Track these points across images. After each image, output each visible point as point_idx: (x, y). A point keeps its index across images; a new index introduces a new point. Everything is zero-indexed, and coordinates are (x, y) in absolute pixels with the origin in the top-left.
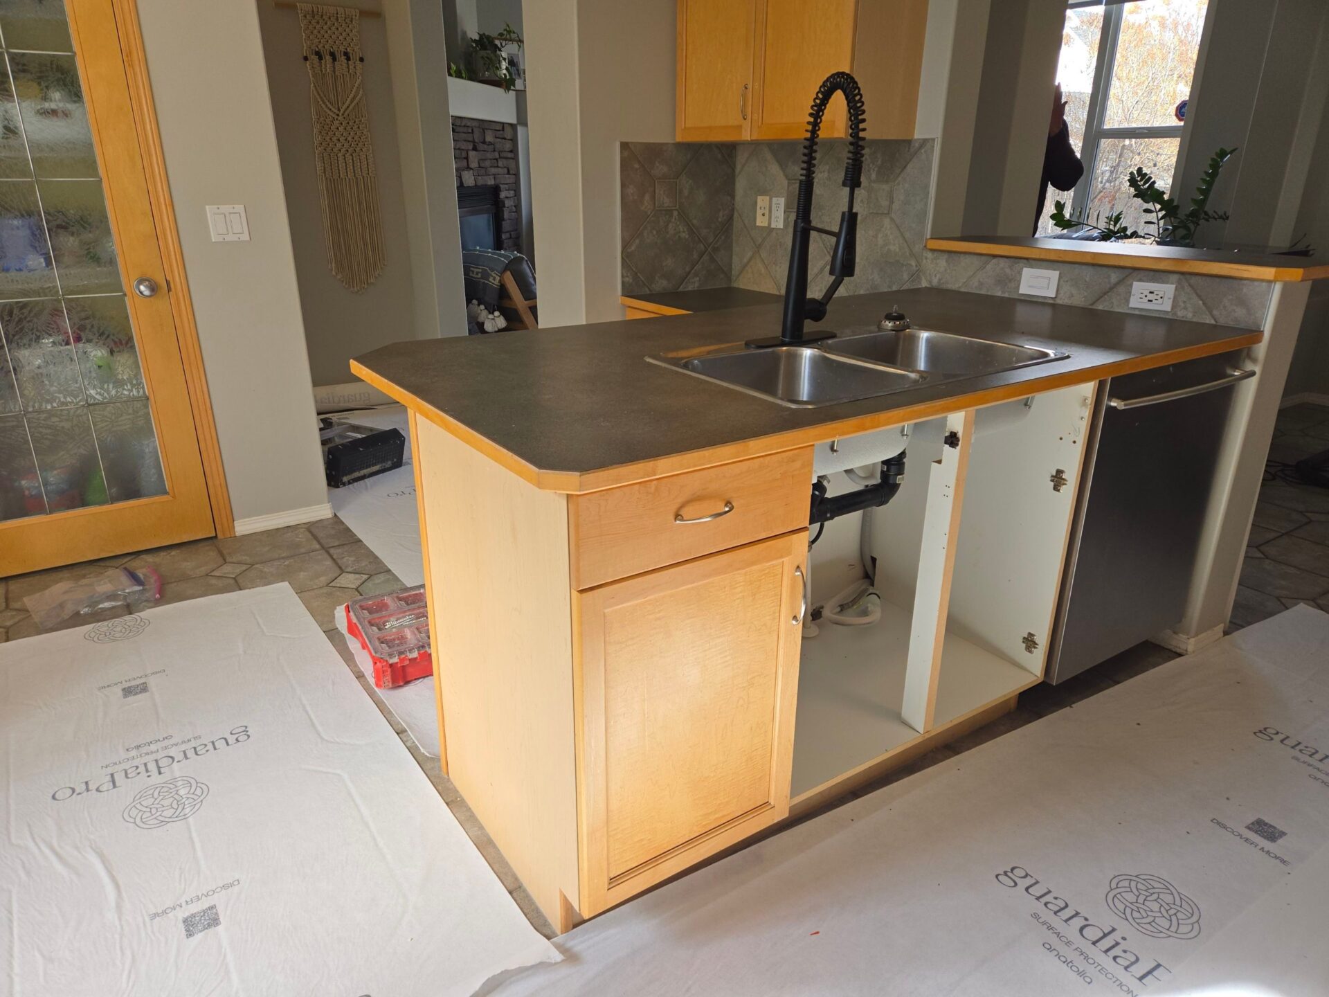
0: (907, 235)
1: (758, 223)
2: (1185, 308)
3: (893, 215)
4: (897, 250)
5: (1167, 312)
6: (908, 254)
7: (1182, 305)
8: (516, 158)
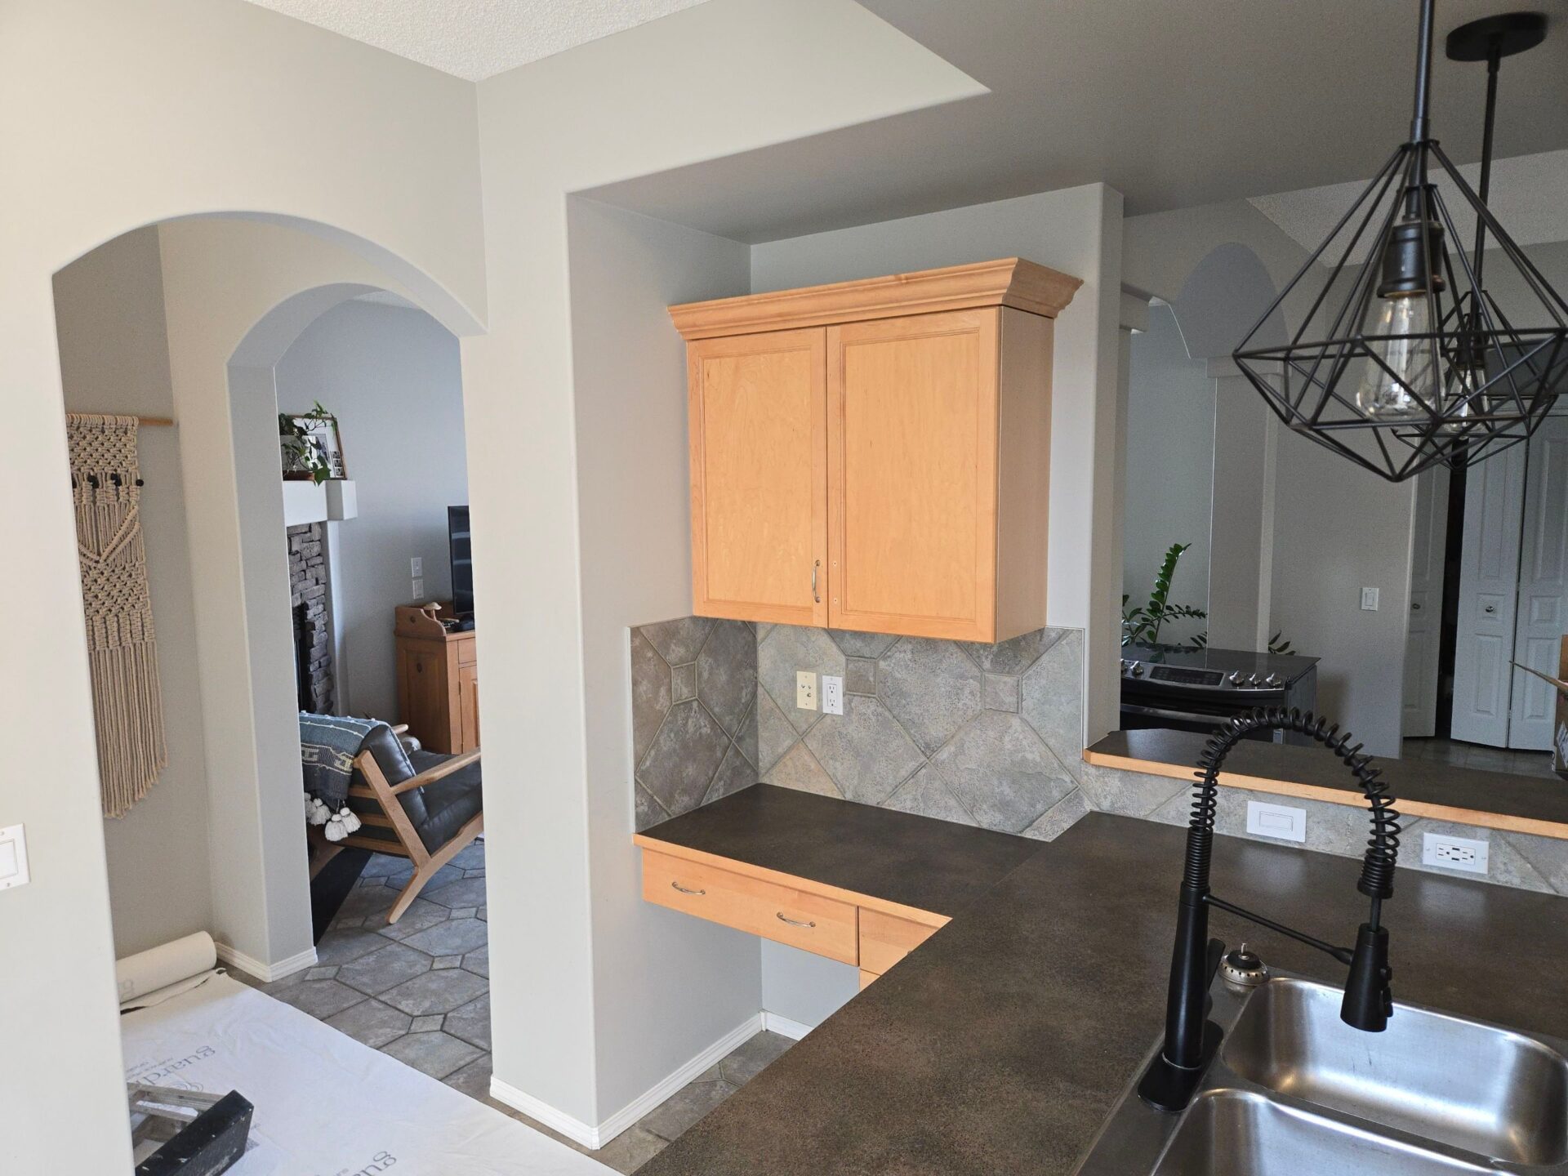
0: (1052, 742)
1: (801, 704)
2: (1507, 871)
3: (1025, 715)
4: (1038, 759)
5: (1482, 875)
6: (1056, 765)
7: (1502, 867)
8: (325, 563)
